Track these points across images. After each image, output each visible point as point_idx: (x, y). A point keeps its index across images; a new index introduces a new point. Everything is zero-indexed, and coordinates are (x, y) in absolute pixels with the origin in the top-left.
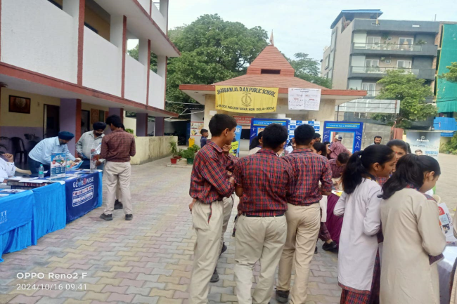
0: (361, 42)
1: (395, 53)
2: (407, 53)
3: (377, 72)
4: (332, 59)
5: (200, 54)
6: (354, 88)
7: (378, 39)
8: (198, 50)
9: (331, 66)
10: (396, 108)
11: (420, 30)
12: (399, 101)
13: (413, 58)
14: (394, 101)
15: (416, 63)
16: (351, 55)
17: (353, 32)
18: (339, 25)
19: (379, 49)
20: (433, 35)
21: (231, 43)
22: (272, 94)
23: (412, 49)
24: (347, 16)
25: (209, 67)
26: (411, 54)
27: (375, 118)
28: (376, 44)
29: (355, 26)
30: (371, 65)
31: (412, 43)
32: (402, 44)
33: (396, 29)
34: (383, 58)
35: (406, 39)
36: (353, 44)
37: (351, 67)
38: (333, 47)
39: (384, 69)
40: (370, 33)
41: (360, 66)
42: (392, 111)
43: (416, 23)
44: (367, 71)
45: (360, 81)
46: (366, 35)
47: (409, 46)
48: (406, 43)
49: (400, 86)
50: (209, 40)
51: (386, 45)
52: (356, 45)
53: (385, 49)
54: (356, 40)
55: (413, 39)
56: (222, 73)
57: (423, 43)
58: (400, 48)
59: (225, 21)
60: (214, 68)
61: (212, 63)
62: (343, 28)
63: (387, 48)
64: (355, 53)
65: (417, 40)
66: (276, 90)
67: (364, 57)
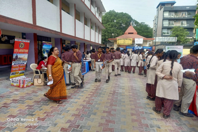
0: (167, 15)
1: (180, 18)
2: (184, 18)
3: (173, 26)
4: (157, 21)
5: (109, 25)
6: (164, 32)
7: (173, 14)
8: (108, 23)
9: (156, 23)
10: (175, 40)
11: (190, 9)
12: (176, 37)
13: (187, 20)
14: (175, 38)
15: (188, 22)
16: (163, 20)
17: (164, 11)
18: (159, 7)
19: (173, 17)
20: (195, 11)
21: (119, 21)
22: (131, 40)
23: (186, 17)
24: (162, 4)
25: (112, 29)
26: (186, 18)
27: (169, 43)
28: (172, 15)
29: (164, 9)
30: (171, 23)
31: (187, 14)
32: (182, 15)
33: (180, 9)
34: (175, 20)
35: (184, 13)
36: (163, 15)
37: (163, 24)
38: (157, 16)
39: (175, 25)
40: (170, 11)
41: (166, 24)
42: (174, 41)
43: (188, 6)
44: (169, 25)
45: (167, 29)
46: (168, 12)
47: (185, 15)
48: (184, 14)
49: (177, 32)
50: (112, 20)
51: (176, 16)
52: (164, 16)
53: (176, 17)
54: (165, 14)
55: (187, 13)
56: (116, 31)
57: (191, 14)
58: (182, 16)
59: (116, 12)
60: (114, 29)
61: (113, 27)
62: (161, 9)
63: (177, 16)
64: (164, 19)
65: (188, 13)
66: (132, 39)
67: (168, 20)
